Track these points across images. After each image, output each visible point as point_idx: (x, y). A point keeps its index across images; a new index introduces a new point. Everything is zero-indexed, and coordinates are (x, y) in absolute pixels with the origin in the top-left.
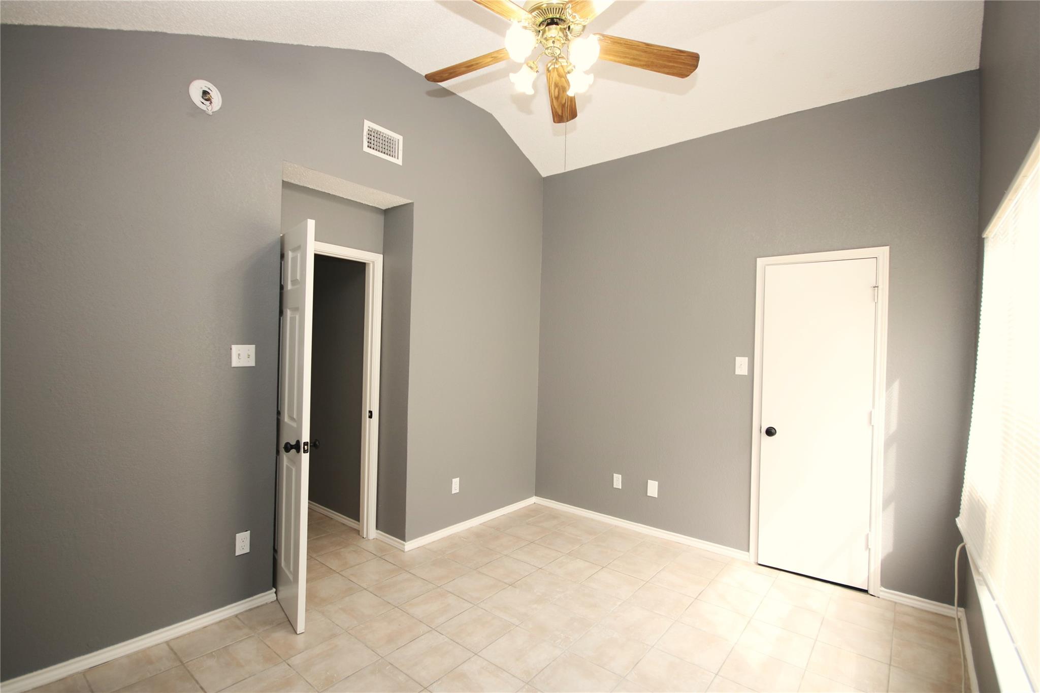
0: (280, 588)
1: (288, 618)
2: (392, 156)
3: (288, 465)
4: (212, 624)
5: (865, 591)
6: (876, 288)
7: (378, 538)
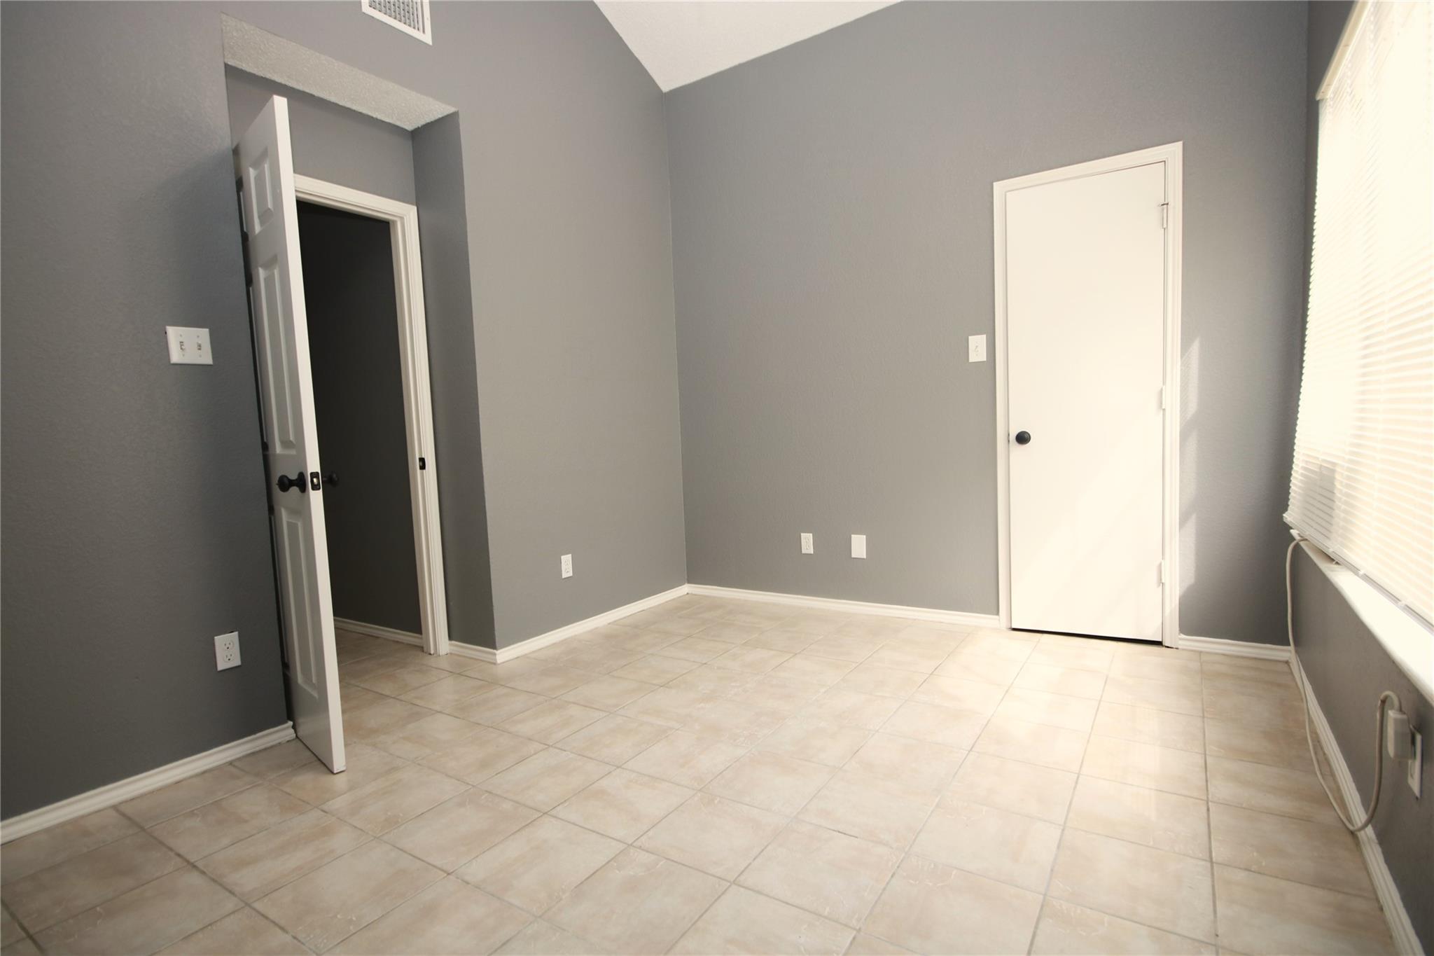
0: (300, 720)
1: (317, 757)
2: (414, 28)
3: (290, 520)
4: (191, 777)
5: (1159, 643)
6: (1165, 206)
7: (453, 652)
